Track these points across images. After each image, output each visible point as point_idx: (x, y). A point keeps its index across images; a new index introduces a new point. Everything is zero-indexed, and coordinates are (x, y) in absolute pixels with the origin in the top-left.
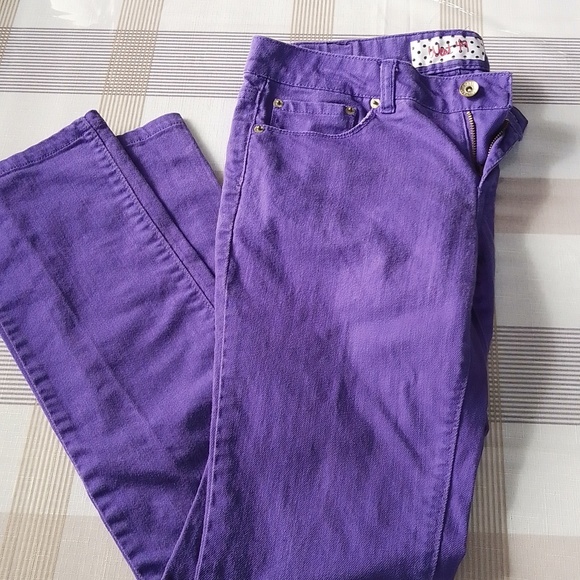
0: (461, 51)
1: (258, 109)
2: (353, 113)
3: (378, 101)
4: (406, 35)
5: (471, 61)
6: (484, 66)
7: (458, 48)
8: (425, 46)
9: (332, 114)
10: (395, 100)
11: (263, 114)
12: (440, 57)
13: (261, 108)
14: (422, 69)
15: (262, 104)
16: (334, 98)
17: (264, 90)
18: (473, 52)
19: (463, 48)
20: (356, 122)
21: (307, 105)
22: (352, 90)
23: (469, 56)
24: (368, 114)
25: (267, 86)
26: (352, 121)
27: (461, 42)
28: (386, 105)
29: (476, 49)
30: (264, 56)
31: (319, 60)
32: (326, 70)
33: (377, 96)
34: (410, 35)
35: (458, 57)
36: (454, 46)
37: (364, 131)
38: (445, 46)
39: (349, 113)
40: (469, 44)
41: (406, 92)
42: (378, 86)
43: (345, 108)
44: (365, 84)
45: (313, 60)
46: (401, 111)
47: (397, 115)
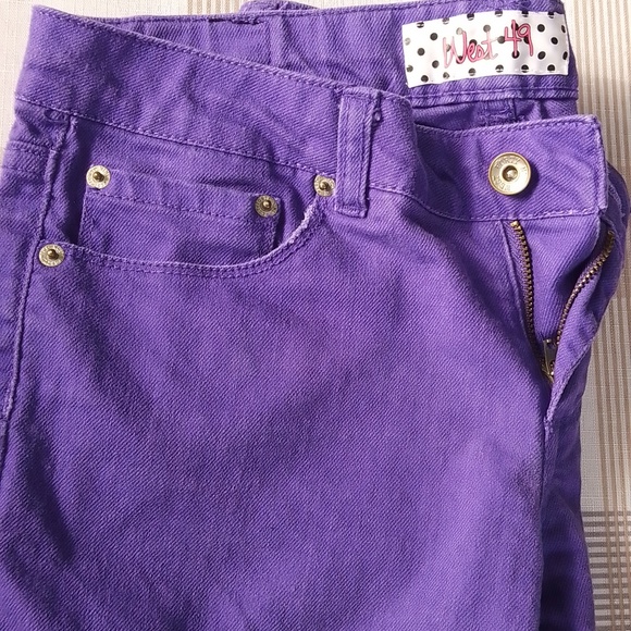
0: (516, 55)
1: (51, 197)
2: (272, 213)
3: (330, 182)
4: (393, 8)
5: (539, 78)
6: (566, 88)
7: (509, 46)
8: (434, 37)
9: (224, 217)
10: (368, 189)
11: (61, 208)
12: (467, 64)
13: (58, 193)
14: (427, 89)
15: (59, 185)
16: (228, 173)
17: (64, 145)
18: (542, 55)
19: (522, 46)
20: (279, 238)
21: (165, 185)
22: (271, 150)
23: (535, 68)
24: (308, 215)
25: (71, 134)
26: (271, 235)
27: (516, 27)
28: (346, 199)
29: (549, 48)
30: (59, 58)
31: (193, 71)
32: (212, 96)
33: (331, 172)
34: (401, 8)
35: (511, 68)
36: (502, 40)
37: (297, 259)
38: (480, 37)
39: (265, 214)
40: (535, 35)
41: (397, 176)
42: (333, 151)
43: (254, 200)
44: (303, 141)
45: (179, 71)
46: (378, 219)
47: (370, 226)
